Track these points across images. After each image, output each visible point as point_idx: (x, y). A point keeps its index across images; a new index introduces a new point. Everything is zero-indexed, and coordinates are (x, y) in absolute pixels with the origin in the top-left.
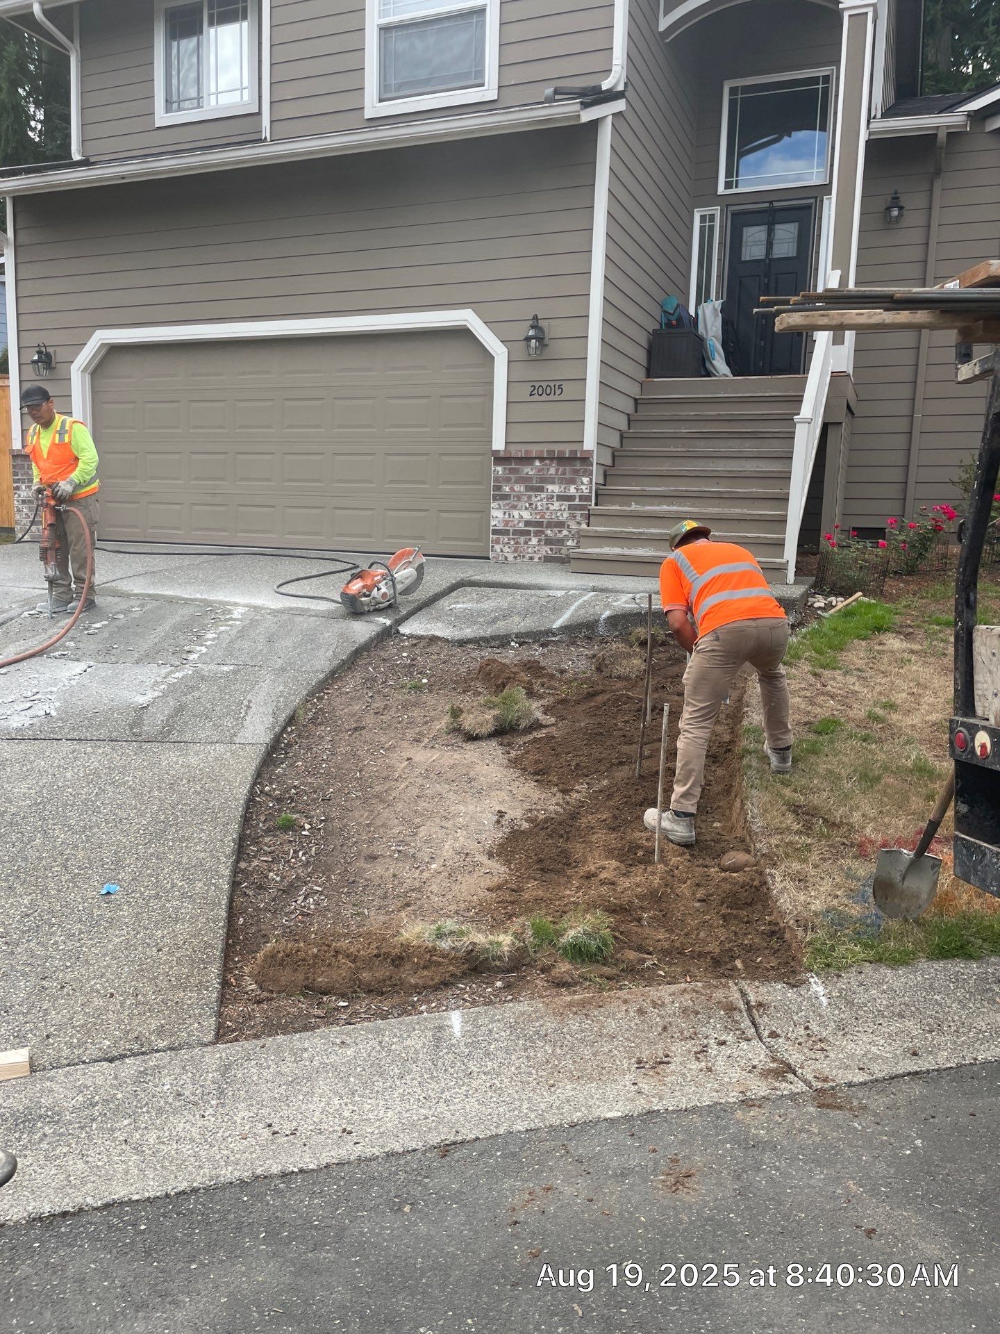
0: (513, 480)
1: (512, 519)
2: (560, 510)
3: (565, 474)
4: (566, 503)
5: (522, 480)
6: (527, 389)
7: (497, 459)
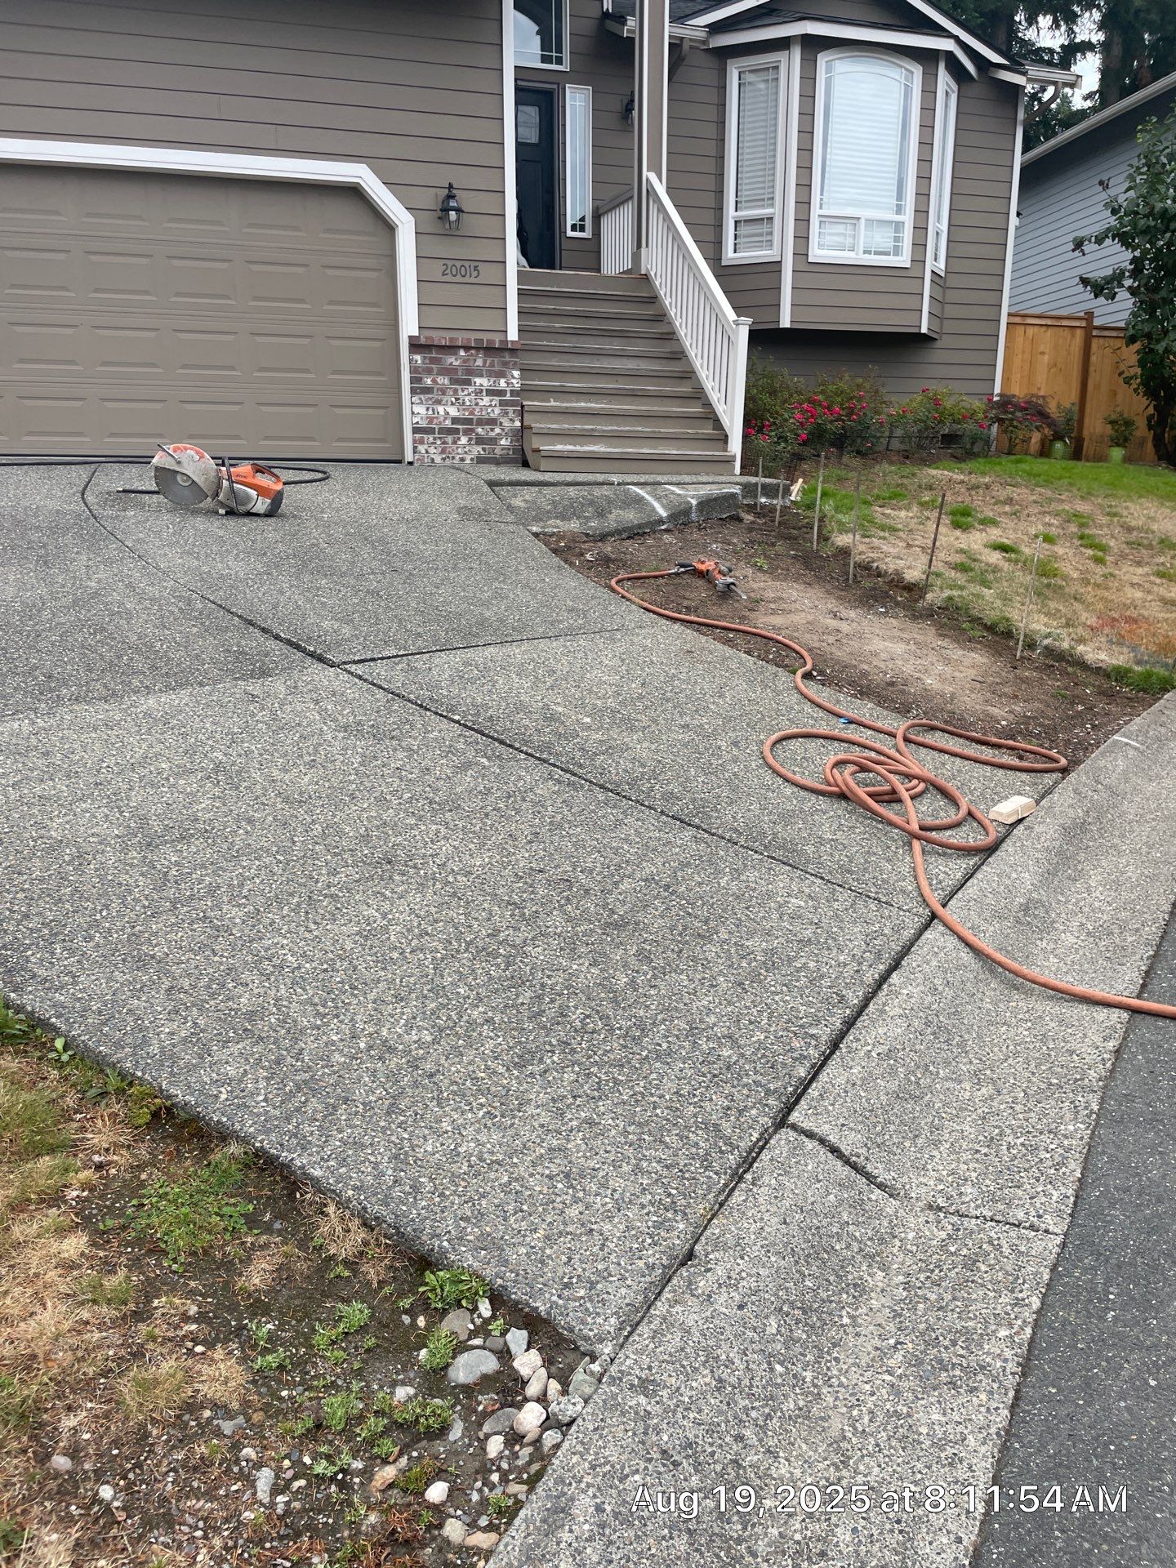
0: (435, 371)
1: (436, 415)
2: (491, 405)
3: (493, 366)
4: (496, 398)
5: (444, 372)
6: (438, 266)
7: (415, 346)
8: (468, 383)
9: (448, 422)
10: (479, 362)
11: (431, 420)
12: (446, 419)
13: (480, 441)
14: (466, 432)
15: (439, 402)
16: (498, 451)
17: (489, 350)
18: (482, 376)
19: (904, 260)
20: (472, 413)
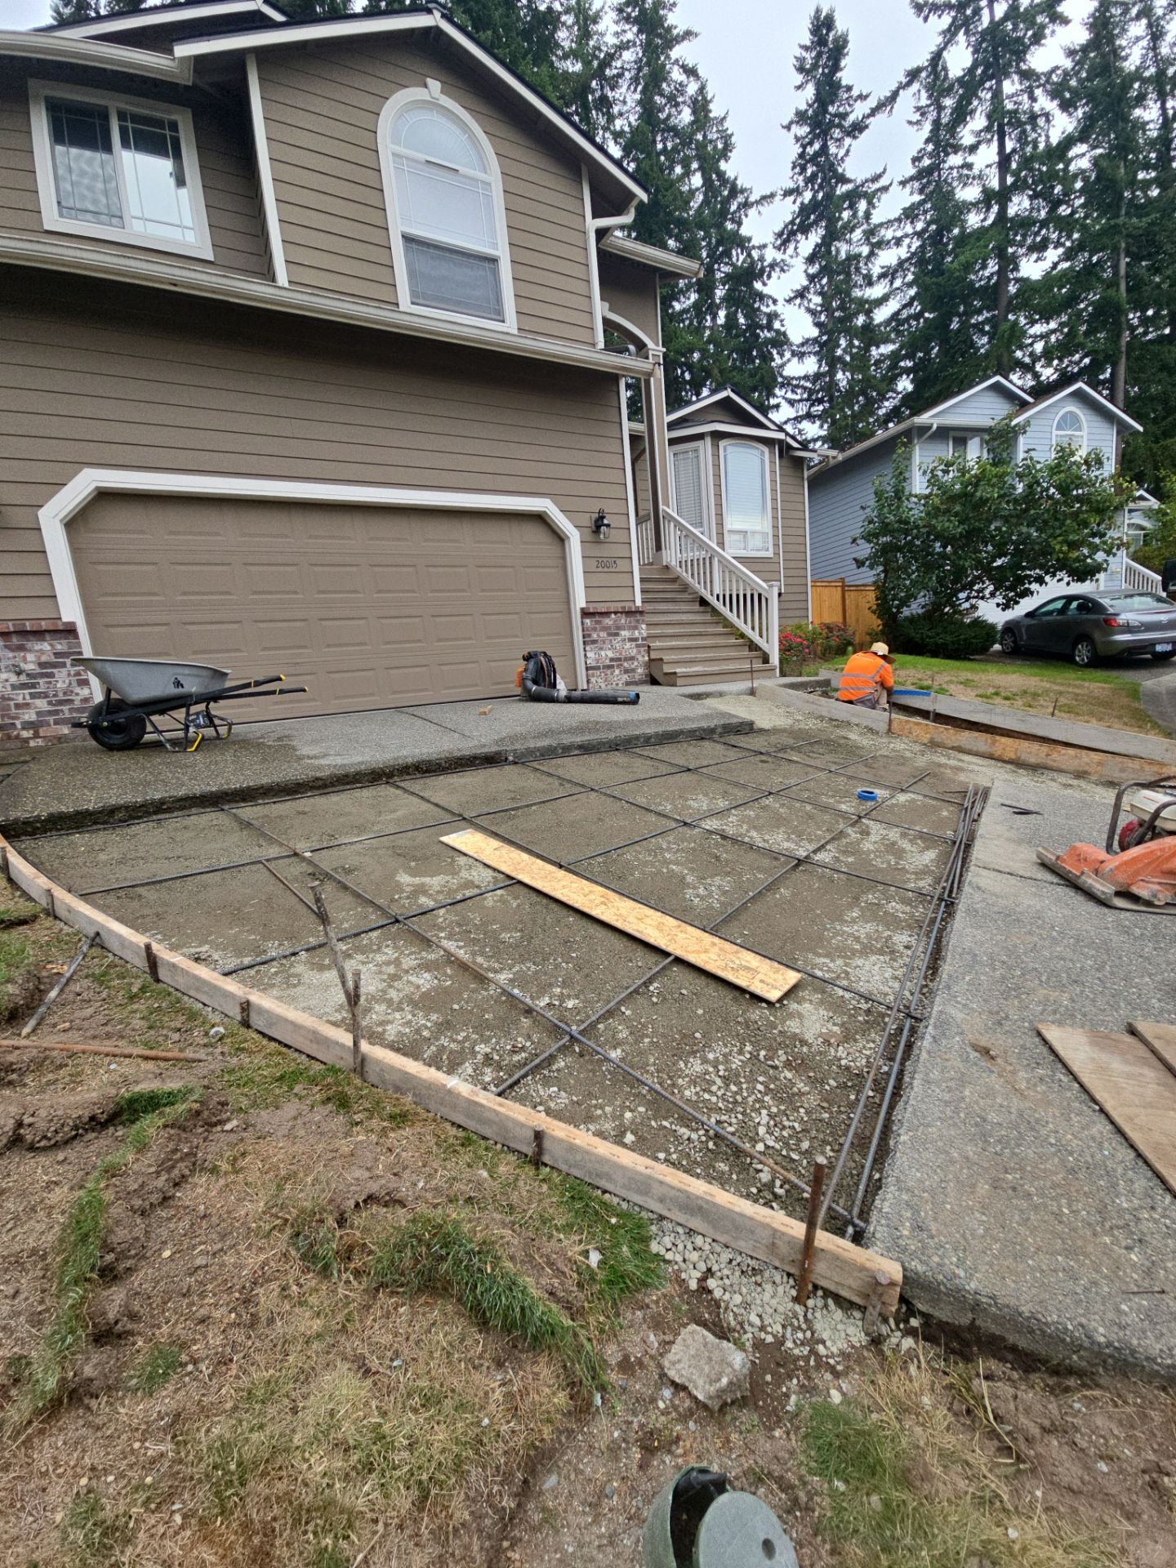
0: (599, 629)
1: (601, 658)
2: (631, 648)
3: (630, 623)
4: (634, 643)
5: (604, 629)
6: (593, 563)
7: (585, 614)
8: (617, 634)
10: (623, 621)
11: (597, 661)
12: (606, 659)
13: (626, 671)
14: (619, 666)
15: (602, 649)
16: (637, 677)
17: (629, 613)
18: (625, 630)
19: (770, 554)
20: (620, 654)
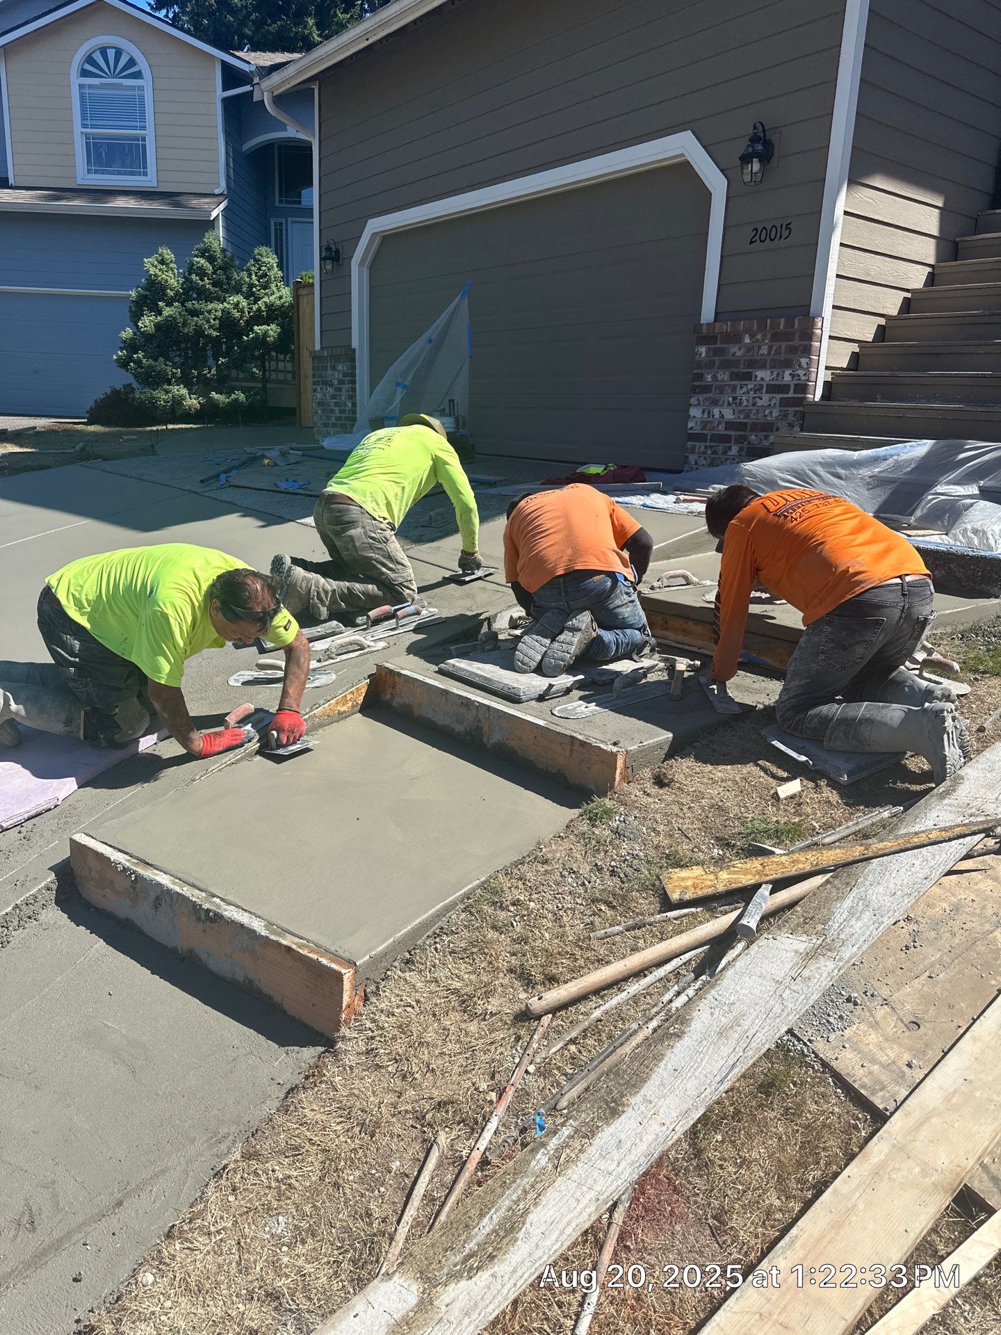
0: (717, 365)
1: (710, 419)
2: (770, 405)
3: (780, 353)
4: (779, 396)
5: (726, 365)
6: (748, 232)
7: (700, 336)
8: (748, 377)
9: (721, 429)
10: (764, 350)
11: (705, 424)
12: (720, 423)
14: (740, 440)
15: (715, 403)
18: (763, 367)
20: (747, 416)
